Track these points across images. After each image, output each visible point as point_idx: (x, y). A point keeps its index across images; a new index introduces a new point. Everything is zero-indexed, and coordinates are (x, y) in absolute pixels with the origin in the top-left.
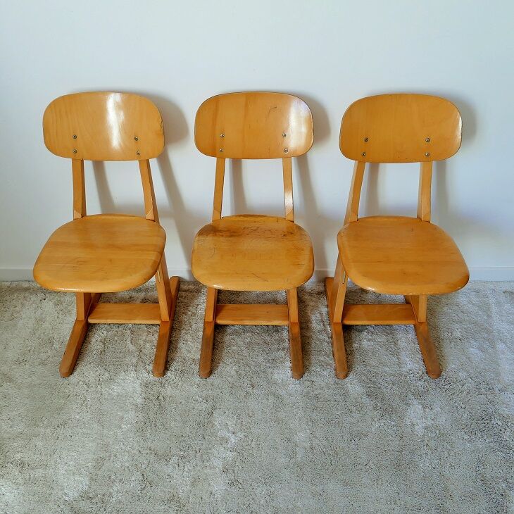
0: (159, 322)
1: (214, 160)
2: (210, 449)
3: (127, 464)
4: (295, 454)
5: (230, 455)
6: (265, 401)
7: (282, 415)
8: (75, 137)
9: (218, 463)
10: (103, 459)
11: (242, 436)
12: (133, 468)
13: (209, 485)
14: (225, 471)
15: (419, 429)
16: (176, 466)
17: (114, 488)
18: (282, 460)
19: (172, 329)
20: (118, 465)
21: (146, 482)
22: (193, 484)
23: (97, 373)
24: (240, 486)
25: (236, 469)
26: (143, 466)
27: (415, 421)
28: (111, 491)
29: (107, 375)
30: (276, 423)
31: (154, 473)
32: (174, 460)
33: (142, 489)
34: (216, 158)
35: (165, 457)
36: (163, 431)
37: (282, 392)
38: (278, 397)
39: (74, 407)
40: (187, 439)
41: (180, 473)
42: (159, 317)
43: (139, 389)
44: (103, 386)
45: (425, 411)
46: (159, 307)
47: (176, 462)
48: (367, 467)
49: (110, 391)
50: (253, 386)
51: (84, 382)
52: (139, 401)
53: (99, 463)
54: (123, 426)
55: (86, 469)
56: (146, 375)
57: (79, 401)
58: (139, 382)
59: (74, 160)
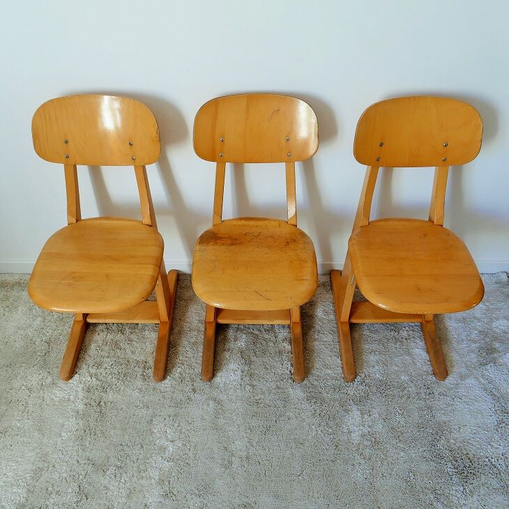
0: (158, 322)
1: (214, 164)
2: (148, 459)
3: (65, 475)
4: (231, 463)
5: (167, 465)
6: (205, 407)
7: (221, 422)
8: (66, 142)
9: (155, 474)
10: (41, 469)
11: (180, 445)
12: (71, 479)
13: (144, 497)
14: (161, 482)
15: (355, 437)
16: (113, 477)
17: (51, 500)
18: (217, 470)
19: (171, 329)
20: (56, 476)
21: (83, 494)
22: (128, 496)
23: (40, 377)
24: (174, 498)
25: (172, 480)
26: (81, 477)
27: (351, 428)
28: (48, 503)
29: (49, 380)
30: (214, 431)
31: (90, 484)
32: (112, 470)
33: (77, 502)
34: (215, 163)
35: (101, 468)
36: (102, 439)
37: (223, 397)
38: (218, 402)
39: (16, 414)
40: (125, 448)
41: (117, 484)
42: (158, 316)
43: (81, 395)
44: (46, 391)
45: (363, 418)
46: (157, 306)
47: (113, 472)
48: (300, 478)
49: (53, 397)
50: (194, 391)
51: (26, 386)
52: (81, 407)
53: (37, 473)
54: (63, 434)
55: (24, 480)
56: (89, 379)
57: (22, 408)
58: (81, 386)
59: (66, 166)
